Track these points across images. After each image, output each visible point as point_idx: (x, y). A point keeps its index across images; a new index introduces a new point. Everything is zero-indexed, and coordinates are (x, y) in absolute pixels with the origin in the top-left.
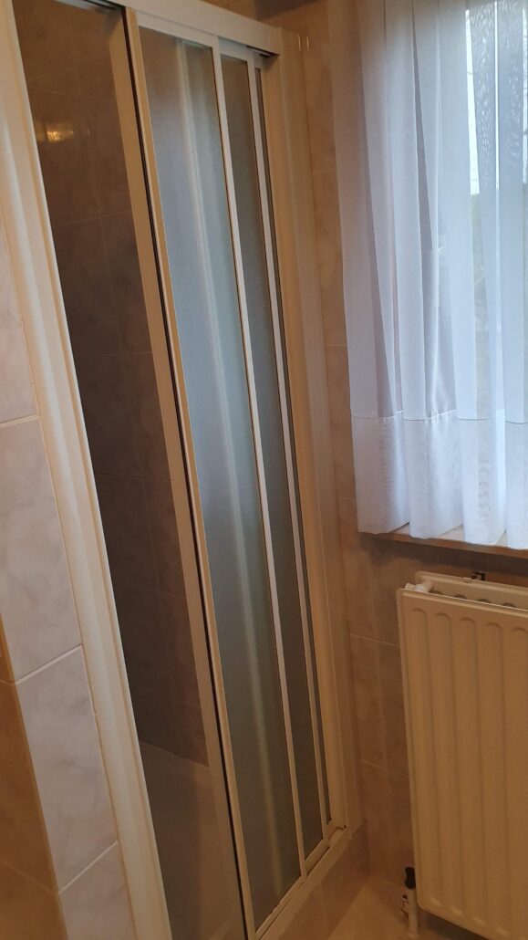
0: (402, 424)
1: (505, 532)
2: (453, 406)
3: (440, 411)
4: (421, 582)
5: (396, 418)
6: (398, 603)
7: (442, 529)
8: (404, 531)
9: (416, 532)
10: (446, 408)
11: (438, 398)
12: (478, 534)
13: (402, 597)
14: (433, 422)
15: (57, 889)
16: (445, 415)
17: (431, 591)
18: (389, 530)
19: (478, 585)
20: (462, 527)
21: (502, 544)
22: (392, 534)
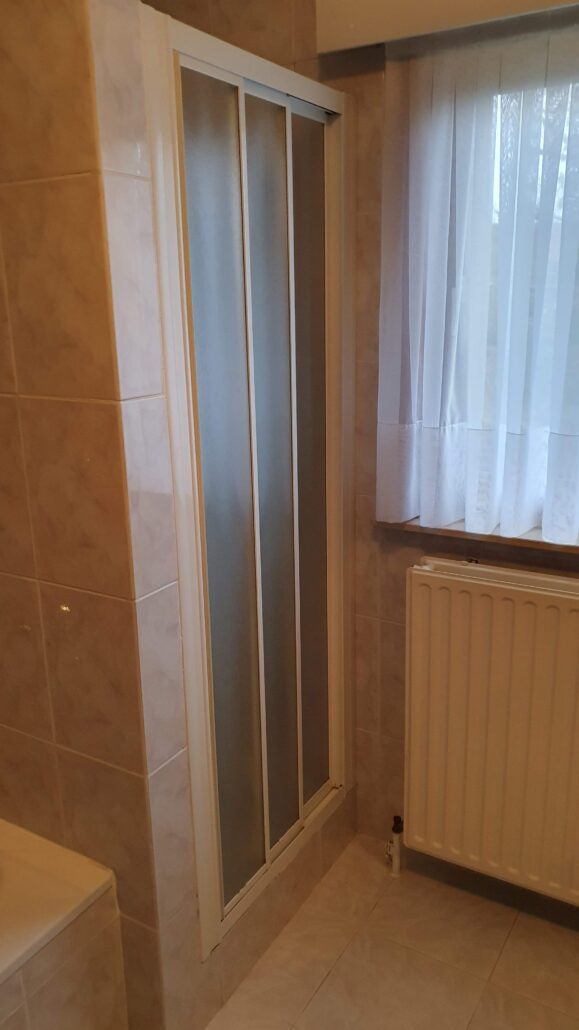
0: (420, 430)
1: (499, 525)
2: (463, 419)
3: (452, 423)
4: (425, 564)
5: (415, 426)
6: (407, 577)
7: (448, 521)
8: (415, 523)
9: (425, 522)
10: (457, 419)
11: (452, 412)
12: (476, 525)
13: (411, 574)
14: (447, 431)
15: (147, 774)
16: (456, 426)
17: (435, 569)
18: (402, 521)
19: (472, 567)
20: (463, 520)
21: (496, 534)
22: (404, 524)
